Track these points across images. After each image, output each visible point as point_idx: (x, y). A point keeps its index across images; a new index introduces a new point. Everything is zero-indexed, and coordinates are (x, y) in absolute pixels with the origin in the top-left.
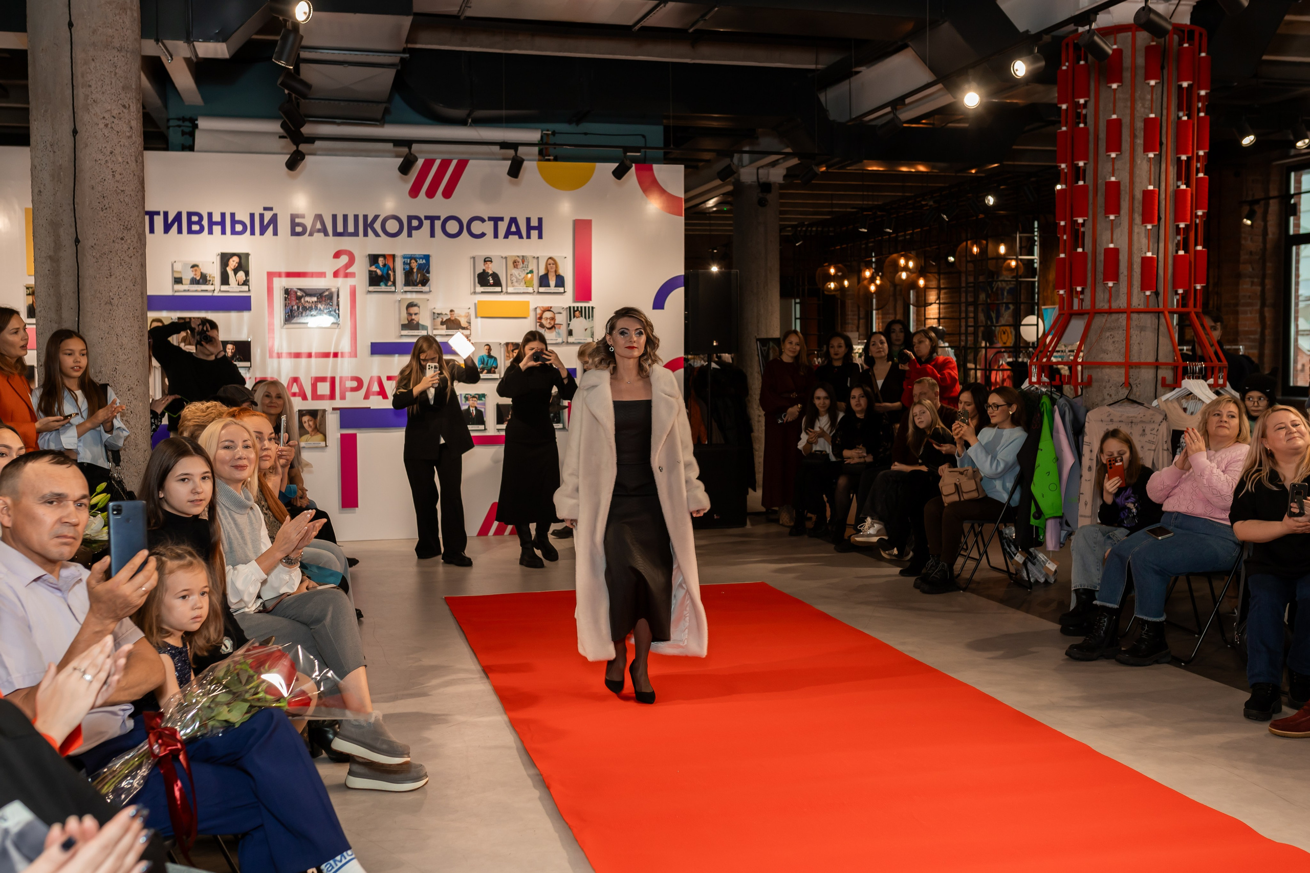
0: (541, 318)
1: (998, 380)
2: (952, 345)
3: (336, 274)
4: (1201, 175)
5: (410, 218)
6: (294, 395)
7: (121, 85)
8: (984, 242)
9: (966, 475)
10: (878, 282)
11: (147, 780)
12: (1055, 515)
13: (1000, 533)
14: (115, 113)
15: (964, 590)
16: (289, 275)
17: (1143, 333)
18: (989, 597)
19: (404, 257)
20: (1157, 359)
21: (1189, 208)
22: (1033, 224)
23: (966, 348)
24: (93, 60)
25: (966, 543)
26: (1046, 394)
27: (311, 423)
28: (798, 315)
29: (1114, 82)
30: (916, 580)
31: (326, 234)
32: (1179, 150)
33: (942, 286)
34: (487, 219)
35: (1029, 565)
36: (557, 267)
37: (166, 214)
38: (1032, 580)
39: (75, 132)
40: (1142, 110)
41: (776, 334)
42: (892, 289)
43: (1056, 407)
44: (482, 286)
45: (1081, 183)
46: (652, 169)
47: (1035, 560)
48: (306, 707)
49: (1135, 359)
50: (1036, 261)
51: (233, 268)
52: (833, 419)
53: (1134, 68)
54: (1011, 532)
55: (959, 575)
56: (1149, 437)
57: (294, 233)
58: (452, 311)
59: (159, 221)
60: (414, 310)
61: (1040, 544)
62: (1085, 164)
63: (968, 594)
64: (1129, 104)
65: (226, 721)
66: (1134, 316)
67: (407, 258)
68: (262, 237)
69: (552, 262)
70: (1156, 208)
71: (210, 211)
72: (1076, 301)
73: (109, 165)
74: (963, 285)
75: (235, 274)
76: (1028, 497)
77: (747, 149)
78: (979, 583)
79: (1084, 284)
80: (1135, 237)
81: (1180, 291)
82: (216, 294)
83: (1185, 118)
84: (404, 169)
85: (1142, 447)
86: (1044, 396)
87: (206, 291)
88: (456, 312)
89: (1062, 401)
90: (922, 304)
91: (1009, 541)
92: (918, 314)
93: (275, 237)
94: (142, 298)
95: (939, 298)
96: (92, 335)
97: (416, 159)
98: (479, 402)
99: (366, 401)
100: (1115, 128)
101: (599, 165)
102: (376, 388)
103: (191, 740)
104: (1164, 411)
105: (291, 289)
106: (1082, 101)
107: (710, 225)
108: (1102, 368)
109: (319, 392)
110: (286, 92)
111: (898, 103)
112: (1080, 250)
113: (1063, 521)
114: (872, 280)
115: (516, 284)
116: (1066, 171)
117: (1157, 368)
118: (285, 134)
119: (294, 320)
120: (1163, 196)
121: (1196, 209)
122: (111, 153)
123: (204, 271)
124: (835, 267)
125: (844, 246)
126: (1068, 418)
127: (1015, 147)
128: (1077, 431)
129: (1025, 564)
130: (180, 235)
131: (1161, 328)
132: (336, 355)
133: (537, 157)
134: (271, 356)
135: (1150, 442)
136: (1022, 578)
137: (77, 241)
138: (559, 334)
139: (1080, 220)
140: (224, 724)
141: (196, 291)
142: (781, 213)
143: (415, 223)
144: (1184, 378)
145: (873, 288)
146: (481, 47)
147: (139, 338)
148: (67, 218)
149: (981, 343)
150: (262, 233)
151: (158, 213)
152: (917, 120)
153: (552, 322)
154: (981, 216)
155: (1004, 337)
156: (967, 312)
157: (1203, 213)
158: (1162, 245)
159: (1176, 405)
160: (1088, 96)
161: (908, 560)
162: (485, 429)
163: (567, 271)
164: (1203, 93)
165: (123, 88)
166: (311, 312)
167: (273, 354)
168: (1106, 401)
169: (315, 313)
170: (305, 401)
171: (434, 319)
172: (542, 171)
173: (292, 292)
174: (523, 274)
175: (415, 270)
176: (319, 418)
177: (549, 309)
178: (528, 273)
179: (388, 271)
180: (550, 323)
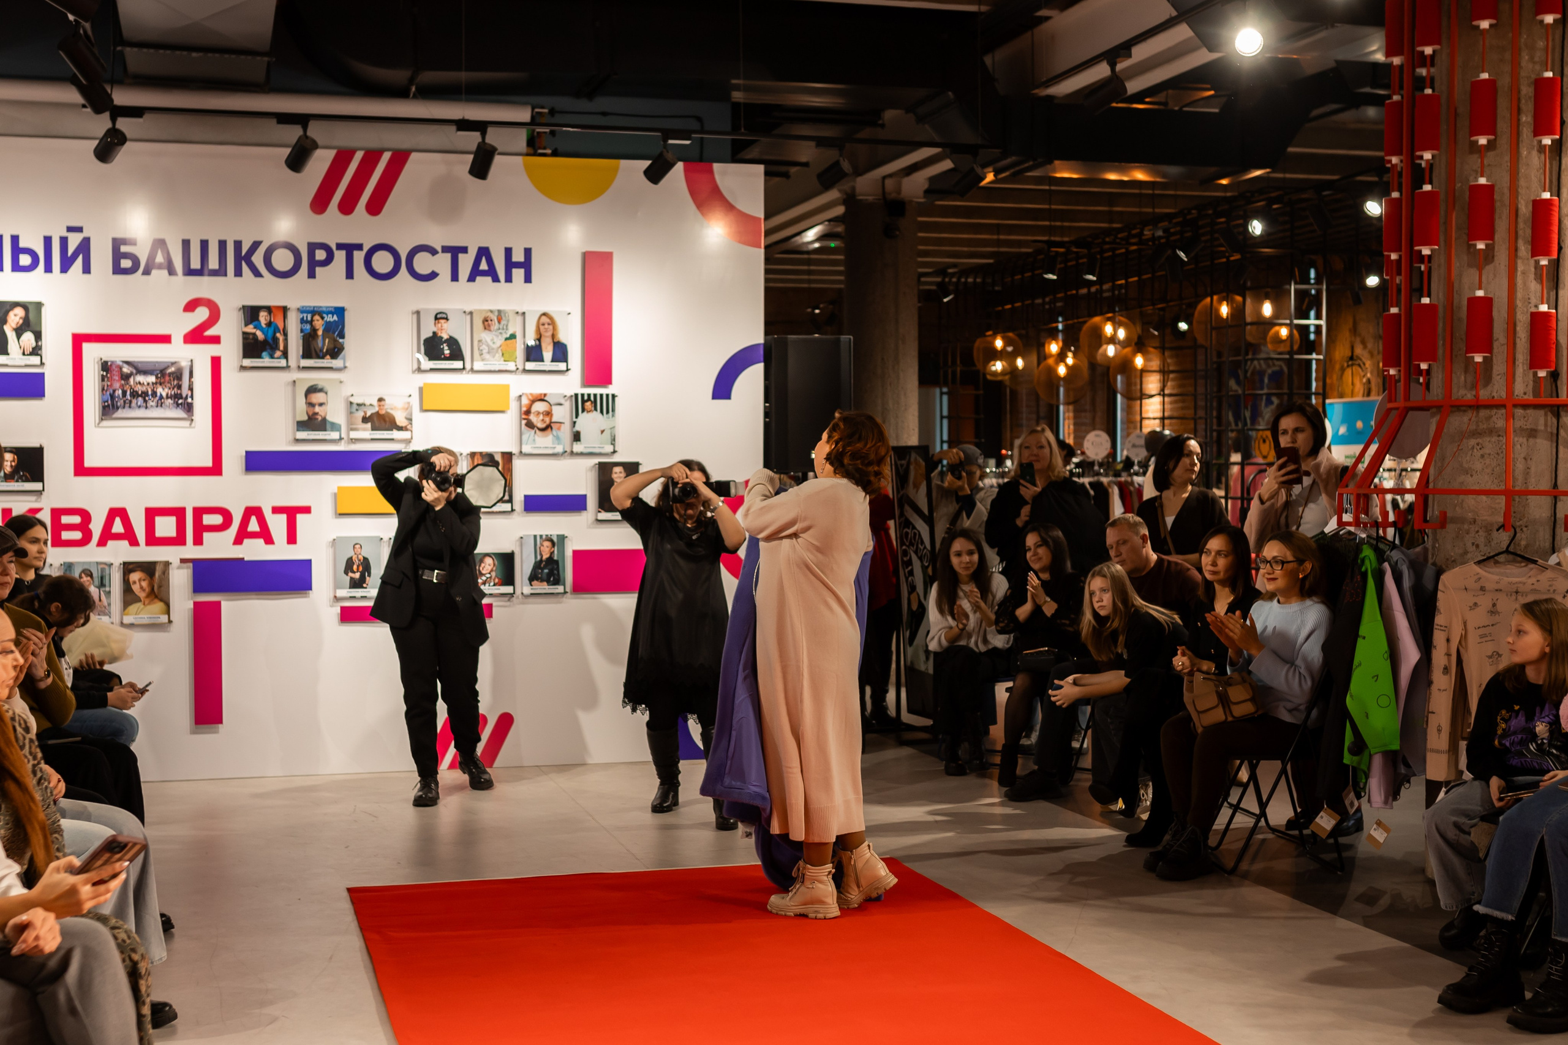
0: (528, 412)
3: (188, 339)
5: (312, 247)
6: (116, 537)
8: (1239, 298)
12: (1389, 749)
16: (109, 339)
19: (301, 310)
27: (144, 584)
28: (945, 413)
29: (1484, 18)
31: (172, 272)
33: (1168, 368)
34: (439, 249)
36: (555, 328)
40: (1530, 66)
41: (913, 440)
43: (1386, 565)
44: (430, 359)
45: (1427, 188)
46: (711, 172)
51: (14, 326)
57: (118, 270)
58: (380, 400)
60: (317, 398)
64: (1508, 56)
67: (307, 312)
68: (63, 275)
69: (547, 321)
75: (19, 336)
84: (296, 164)
86: (1365, 547)
88: (389, 401)
89: (1395, 555)
93: (86, 276)
95: (1163, 387)
97: (317, 147)
99: (238, 547)
101: (624, 163)
102: (254, 526)
105: (113, 362)
106: (1428, 50)
109: (158, 533)
111: (1120, 54)
114: (1060, 357)
115: (487, 356)
119: (120, 413)
124: (1003, 339)
125: (1016, 306)
132: (187, 472)
133: (523, 149)
134: (77, 473)
138: (558, 438)
143: (321, 255)
145: (1063, 370)
150: (65, 269)
152: (1139, 97)
153: (547, 420)
154: (1236, 256)
155: (1264, 447)
160: (1439, 42)
163: (572, 335)
166: (145, 401)
167: (81, 470)
168: (1469, 556)
169: (150, 403)
170: (135, 548)
171: (351, 413)
172: (529, 171)
173: (114, 367)
174: (500, 341)
175: (320, 333)
176: (157, 575)
177: (543, 397)
178: (506, 339)
179: (275, 333)
180: (543, 421)
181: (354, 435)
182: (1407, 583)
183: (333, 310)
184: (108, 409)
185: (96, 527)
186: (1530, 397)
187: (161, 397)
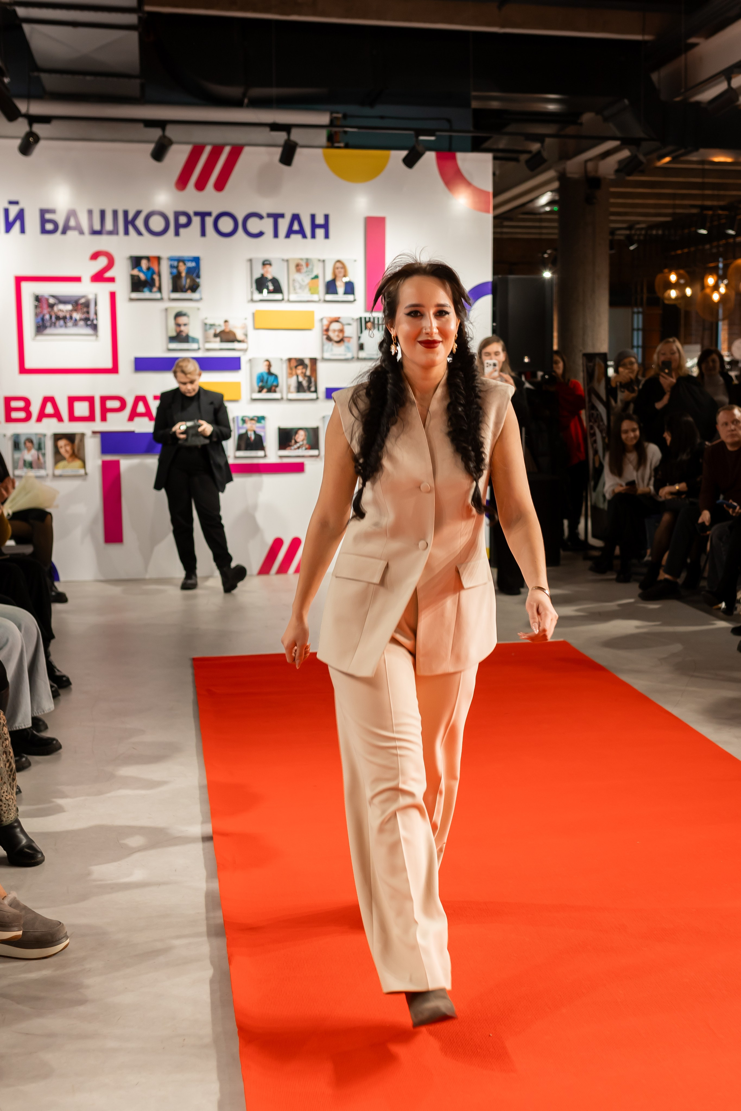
0: (327, 330)
3: (93, 279)
5: (177, 215)
6: (47, 416)
16: (40, 279)
19: (171, 259)
27: (68, 448)
31: (82, 233)
34: (264, 214)
36: (345, 272)
44: (260, 292)
46: (454, 158)
57: (44, 231)
58: (226, 321)
60: (182, 320)
68: (7, 235)
69: (340, 265)
84: (158, 156)
88: (231, 323)
93: (22, 235)
98: (258, 425)
99: (131, 423)
102: (140, 409)
105: (42, 296)
109: (77, 413)
115: (299, 291)
119: (48, 331)
132: (95, 371)
133: (322, 145)
134: (21, 372)
138: (348, 349)
143: (183, 220)
150: (7, 230)
153: (341, 335)
162: (265, 456)
163: (358, 277)
166: (65, 323)
167: (23, 370)
169: (70, 324)
170: (61, 424)
171: (205, 331)
172: (327, 159)
173: (43, 299)
174: (307, 280)
175: (184, 274)
176: (76, 443)
177: (337, 319)
178: (313, 279)
179: (152, 274)
180: (338, 336)
181: (208, 346)
183: (191, 259)
184: (41, 328)
185: (35, 409)
187: (76, 320)
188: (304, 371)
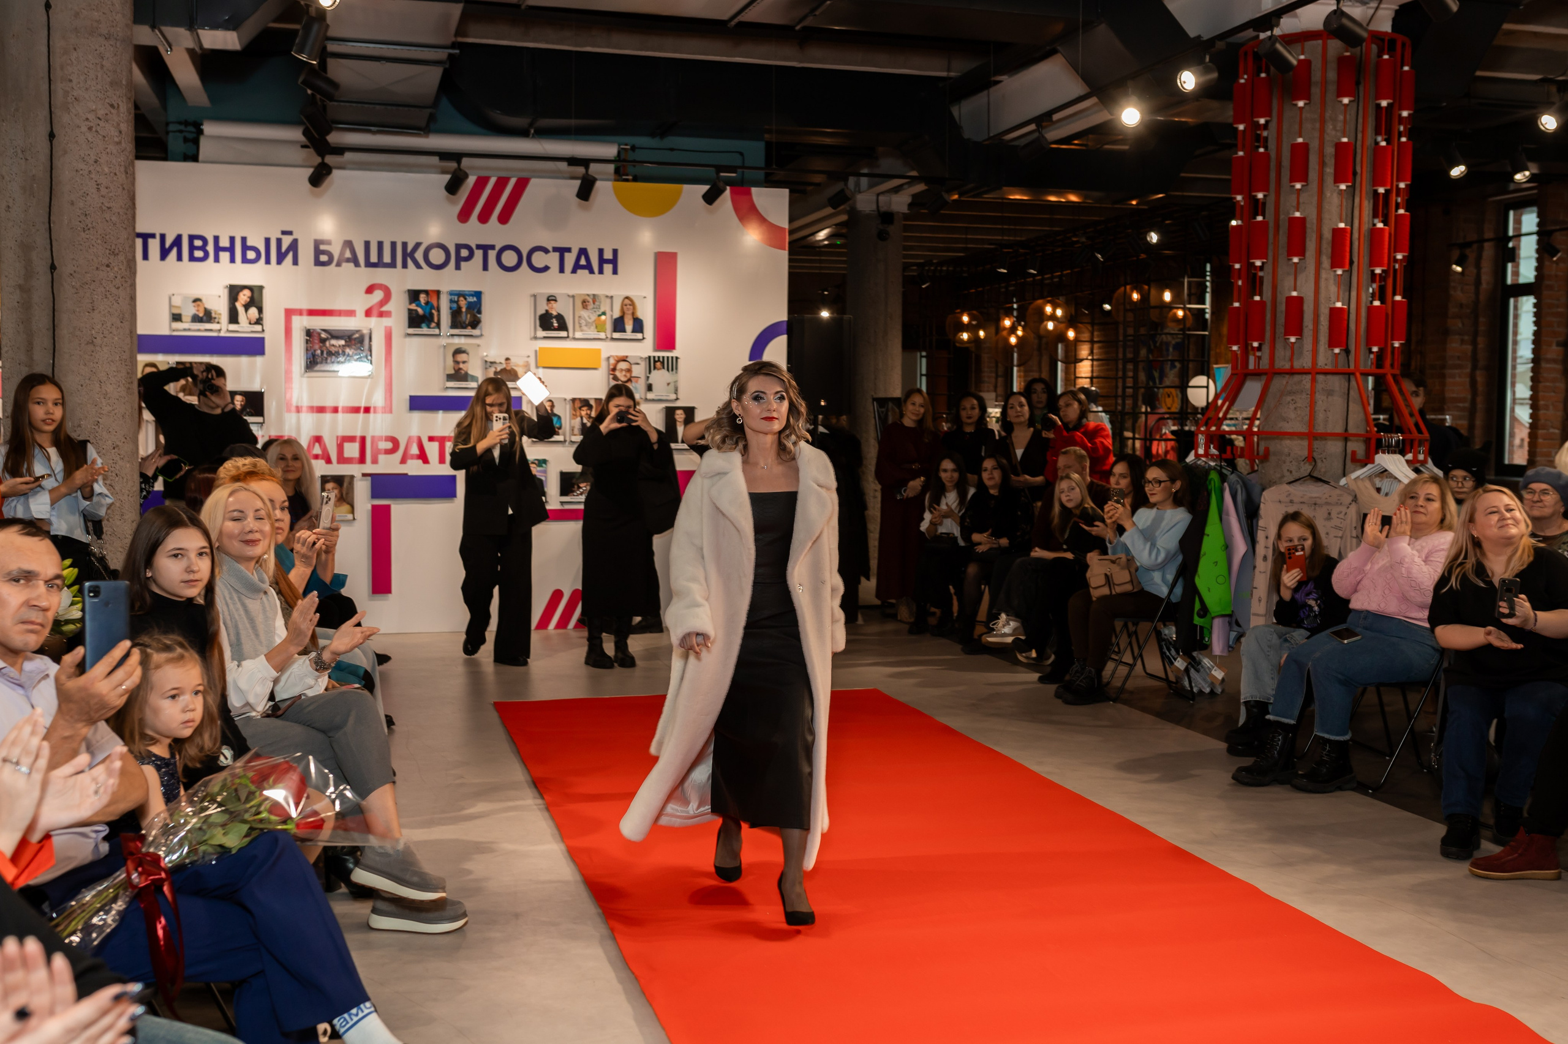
0: (614, 369)
1: (1160, 452)
2: (1107, 409)
3: (368, 313)
4: (1401, 211)
5: (459, 247)
6: (316, 457)
7: (109, 80)
8: (1146, 287)
9: (1119, 565)
10: (1020, 333)
11: (123, 915)
12: (1224, 613)
13: (1159, 634)
14: (101, 113)
15: (1115, 701)
16: (312, 313)
17: (1330, 398)
18: (1144, 710)
19: (451, 293)
20: (1346, 430)
21: (1386, 251)
22: (1205, 267)
23: (1123, 414)
24: (75, 49)
25: (1118, 644)
26: (1215, 469)
27: (336, 491)
28: (924, 371)
30: (1058, 688)
31: (357, 264)
32: (1376, 182)
33: (1095, 339)
34: (551, 249)
35: (1192, 671)
36: (634, 309)
37: (163, 237)
38: (1195, 690)
39: (52, 136)
40: (1334, 133)
41: (897, 393)
42: (1036, 341)
43: (1226, 484)
44: (544, 329)
45: (1260, 218)
46: (749, 193)
47: (1200, 667)
48: (318, 831)
49: (1320, 429)
50: (1207, 311)
51: (243, 303)
52: (962, 495)
53: (1324, 82)
54: (1171, 632)
55: (1108, 683)
56: (1335, 522)
57: (318, 263)
58: (507, 359)
59: (154, 245)
60: (461, 357)
61: (1205, 647)
62: (1265, 196)
63: (1119, 706)
64: (1318, 125)
65: (221, 846)
66: (1320, 378)
68: (279, 266)
69: (629, 303)
70: (1348, 249)
71: (216, 234)
72: (1252, 359)
73: (93, 176)
74: (1121, 338)
75: (246, 310)
76: (1192, 591)
77: (865, 171)
78: (1132, 693)
79: (1261, 338)
80: (1323, 284)
81: (1375, 349)
82: (223, 334)
83: (1383, 144)
84: (452, 188)
85: (1327, 534)
86: (1212, 472)
87: (211, 330)
88: (513, 360)
89: (1233, 478)
90: (1072, 360)
91: (1169, 643)
92: (1067, 371)
93: (295, 267)
94: (131, 337)
95: (1092, 353)
96: (70, 381)
97: (466, 176)
98: (539, 469)
99: (403, 465)
100: (1300, 153)
101: (687, 188)
102: (415, 450)
103: (178, 869)
104: (1354, 491)
105: (314, 330)
106: (1262, 121)
107: (820, 261)
108: (1281, 439)
109: (347, 454)
110: (309, 92)
111: (1044, 119)
112: (1257, 298)
113: (1233, 621)
114: (1013, 330)
115: (585, 328)
116: (1242, 204)
117: (1346, 440)
118: (308, 144)
119: (318, 367)
120: (1356, 235)
121: (1396, 251)
122: (96, 162)
123: (209, 306)
124: (969, 315)
125: (980, 289)
126: (1240, 498)
127: (1183, 175)
128: (1251, 514)
129: (1187, 670)
130: (180, 263)
131: (1352, 393)
132: (367, 410)
133: (612, 177)
134: (289, 411)
135: (1337, 528)
136: (1183, 687)
137: (53, 267)
138: (636, 389)
139: (1258, 263)
140: (219, 849)
141: (199, 330)
142: (905, 248)
143: (464, 253)
144: (1377, 453)
145: (1013, 340)
146: (547, 42)
147: (127, 385)
148: (41, 240)
149: (1141, 407)
150: (279, 262)
151: (153, 236)
152: (1067, 140)
153: (628, 375)
154: (1143, 256)
155: (1169, 401)
156: (1124, 370)
157: (1404, 257)
158: (1354, 294)
159: (1368, 484)
160: (1270, 115)
161: (1049, 665)
162: (546, 502)
164: (1405, 114)
165: (112, 84)
166: (337, 358)
167: (290, 408)
168: (1285, 479)
169: (341, 359)
171: (486, 368)
172: (618, 193)
173: (315, 334)
174: (594, 317)
175: (464, 310)
176: (345, 485)
177: (625, 359)
178: (600, 315)
179: (431, 309)
180: (625, 376)
182: (1239, 498)
186: (1329, 367)
187: (349, 355)
188: (589, 412)
